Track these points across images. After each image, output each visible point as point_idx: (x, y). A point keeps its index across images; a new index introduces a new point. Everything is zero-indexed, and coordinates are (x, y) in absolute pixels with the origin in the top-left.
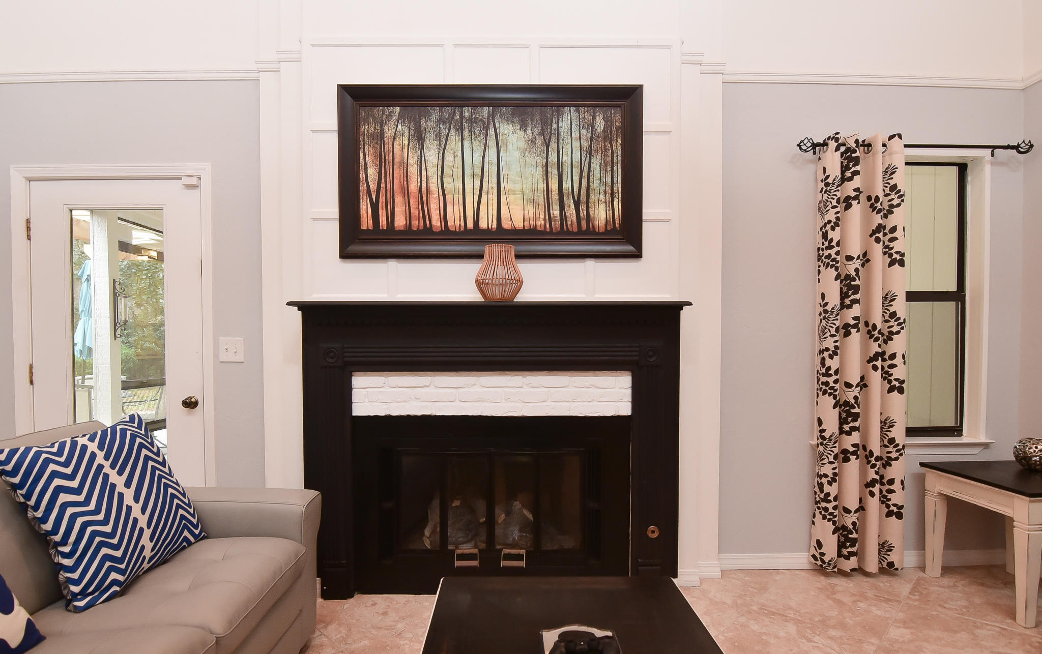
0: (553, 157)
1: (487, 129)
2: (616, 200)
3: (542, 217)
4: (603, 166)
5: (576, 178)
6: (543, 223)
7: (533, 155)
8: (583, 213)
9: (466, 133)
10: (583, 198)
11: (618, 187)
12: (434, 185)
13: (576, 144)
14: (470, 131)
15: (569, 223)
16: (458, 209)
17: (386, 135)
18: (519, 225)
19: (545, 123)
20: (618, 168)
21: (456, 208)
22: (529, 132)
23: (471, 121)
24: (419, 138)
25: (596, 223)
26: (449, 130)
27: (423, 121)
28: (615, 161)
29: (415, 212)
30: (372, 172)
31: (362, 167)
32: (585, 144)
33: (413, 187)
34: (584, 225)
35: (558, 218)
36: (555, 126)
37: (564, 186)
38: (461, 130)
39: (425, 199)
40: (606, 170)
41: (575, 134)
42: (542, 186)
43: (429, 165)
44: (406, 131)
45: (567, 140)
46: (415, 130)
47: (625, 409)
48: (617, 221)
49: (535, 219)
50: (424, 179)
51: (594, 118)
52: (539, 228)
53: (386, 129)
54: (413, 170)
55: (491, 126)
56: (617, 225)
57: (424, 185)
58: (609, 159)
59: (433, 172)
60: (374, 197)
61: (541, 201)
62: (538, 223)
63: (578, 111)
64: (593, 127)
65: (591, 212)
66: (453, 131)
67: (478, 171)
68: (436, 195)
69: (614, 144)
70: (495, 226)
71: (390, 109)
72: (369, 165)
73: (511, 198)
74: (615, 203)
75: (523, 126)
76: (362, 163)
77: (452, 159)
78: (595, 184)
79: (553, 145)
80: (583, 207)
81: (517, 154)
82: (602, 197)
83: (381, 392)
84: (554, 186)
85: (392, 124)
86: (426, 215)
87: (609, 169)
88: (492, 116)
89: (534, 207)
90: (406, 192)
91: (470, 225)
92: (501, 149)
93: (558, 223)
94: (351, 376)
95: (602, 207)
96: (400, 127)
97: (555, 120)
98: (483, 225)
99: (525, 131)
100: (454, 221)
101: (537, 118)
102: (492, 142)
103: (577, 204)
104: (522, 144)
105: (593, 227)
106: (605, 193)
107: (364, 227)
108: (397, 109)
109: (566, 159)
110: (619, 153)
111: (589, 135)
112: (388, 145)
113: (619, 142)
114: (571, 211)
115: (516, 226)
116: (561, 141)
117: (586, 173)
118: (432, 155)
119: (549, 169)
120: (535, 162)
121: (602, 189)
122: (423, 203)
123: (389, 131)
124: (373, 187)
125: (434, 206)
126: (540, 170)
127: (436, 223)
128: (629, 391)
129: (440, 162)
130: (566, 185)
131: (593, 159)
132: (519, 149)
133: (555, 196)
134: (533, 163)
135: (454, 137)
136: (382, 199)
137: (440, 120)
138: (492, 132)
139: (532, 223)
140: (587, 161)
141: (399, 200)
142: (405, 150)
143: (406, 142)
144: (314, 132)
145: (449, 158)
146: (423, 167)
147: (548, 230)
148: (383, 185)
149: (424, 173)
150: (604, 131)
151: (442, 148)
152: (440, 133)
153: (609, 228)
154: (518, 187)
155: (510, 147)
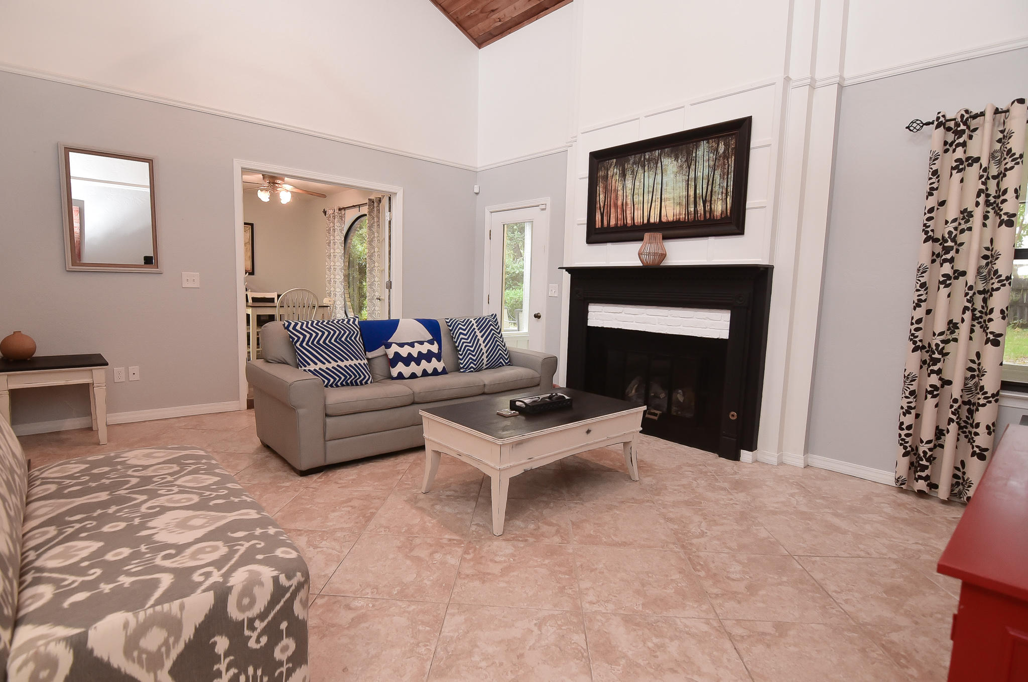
0: (692, 175)
1: (657, 163)
2: (729, 197)
3: (684, 213)
4: (722, 177)
5: (705, 186)
6: (684, 216)
7: (681, 175)
8: (708, 208)
9: (646, 168)
10: (708, 198)
11: (730, 189)
12: (629, 201)
13: (706, 164)
14: (648, 166)
15: (699, 215)
16: (640, 212)
17: (609, 176)
18: (671, 219)
19: (689, 154)
20: (731, 176)
21: (639, 211)
22: (679, 161)
23: (649, 160)
24: (623, 175)
25: (715, 213)
26: (638, 167)
27: (626, 165)
28: (730, 171)
29: (620, 216)
30: (602, 196)
31: (598, 195)
32: (712, 163)
33: (619, 203)
34: (708, 215)
35: (693, 212)
36: (694, 155)
37: (698, 192)
38: (644, 167)
39: (624, 208)
40: (724, 178)
41: (706, 158)
42: (685, 193)
43: (628, 189)
44: (618, 172)
45: (701, 162)
46: (622, 170)
47: (725, 334)
48: (729, 211)
49: (680, 214)
50: (625, 197)
51: (718, 145)
52: (681, 220)
53: (609, 173)
54: (620, 193)
55: (659, 161)
56: (728, 214)
57: (624, 201)
58: (726, 171)
59: (629, 192)
60: (602, 210)
61: (684, 203)
62: (681, 217)
63: (708, 143)
64: (717, 151)
65: (713, 206)
66: (640, 168)
67: (651, 189)
68: (630, 206)
69: (730, 160)
70: (658, 221)
71: (611, 161)
72: (601, 194)
73: (667, 203)
74: (728, 199)
75: (676, 158)
76: (598, 192)
77: (639, 184)
78: (716, 188)
79: (693, 167)
80: (708, 204)
81: (672, 176)
82: (720, 196)
83: (600, 314)
84: (692, 193)
85: (612, 169)
86: (625, 218)
87: (726, 177)
88: (660, 155)
89: (680, 207)
90: (616, 206)
91: (646, 221)
92: (664, 174)
93: (693, 216)
94: (588, 305)
95: (720, 203)
96: (615, 169)
97: (694, 151)
98: (652, 221)
99: (677, 161)
100: (638, 220)
101: (684, 152)
102: (659, 171)
103: (704, 202)
104: (675, 169)
105: (713, 216)
106: (722, 193)
107: (597, 227)
108: (615, 160)
109: (700, 174)
110: (733, 165)
111: (715, 156)
112: (609, 181)
113: (733, 158)
114: (700, 208)
115: (669, 220)
116: (697, 164)
117: (711, 182)
118: (629, 184)
119: (690, 182)
120: (682, 178)
121: (721, 190)
122: (624, 211)
123: (610, 173)
124: (602, 204)
125: (628, 212)
126: (684, 183)
127: (629, 221)
128: (729, 323)
129: (633, 187)
130: (699, 191)
131: (716, 172)
132: (673, 172)
133: (692, 199)
134: (681, 180)
135: (640, 171)
136: (605, 211)
137: (634, 163)
138: (659, 165)
139: (678, 217)
140: (712, 174)
141: (613, 210)
142: (617, 183)
143: (618, 178)
144: (581, 179)
145: (637, 183)
146: (625, 191)
147: (686, 220)
148: (606, 203)
149: (625, 194)
150: (724, 152)
151: (634, 179)
152: (634, 170)
153: (723, 216)
154: (671, 196)
155: (668, 172)
